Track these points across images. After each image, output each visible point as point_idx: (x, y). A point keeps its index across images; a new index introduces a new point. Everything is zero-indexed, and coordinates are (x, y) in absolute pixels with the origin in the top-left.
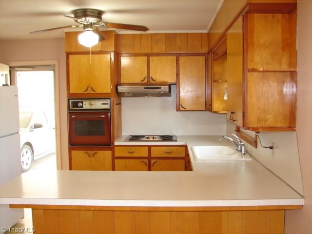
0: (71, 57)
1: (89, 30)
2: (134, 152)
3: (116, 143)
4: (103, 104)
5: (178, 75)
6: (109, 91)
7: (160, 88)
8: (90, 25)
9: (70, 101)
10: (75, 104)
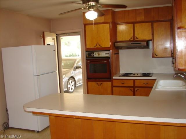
0: (87, 26)
1: (92, 10)
2: (124, 83)
3: (114, 78)
4: (106, 54)
5: (153, 34)
6: (109, 46)
7: (141, 43)
8: (92, 7)
9: (87, 52)
10: (90, 54)
